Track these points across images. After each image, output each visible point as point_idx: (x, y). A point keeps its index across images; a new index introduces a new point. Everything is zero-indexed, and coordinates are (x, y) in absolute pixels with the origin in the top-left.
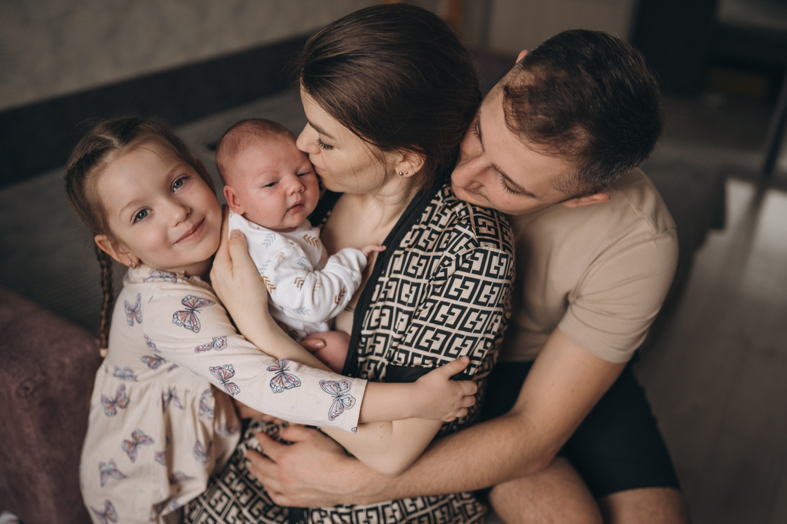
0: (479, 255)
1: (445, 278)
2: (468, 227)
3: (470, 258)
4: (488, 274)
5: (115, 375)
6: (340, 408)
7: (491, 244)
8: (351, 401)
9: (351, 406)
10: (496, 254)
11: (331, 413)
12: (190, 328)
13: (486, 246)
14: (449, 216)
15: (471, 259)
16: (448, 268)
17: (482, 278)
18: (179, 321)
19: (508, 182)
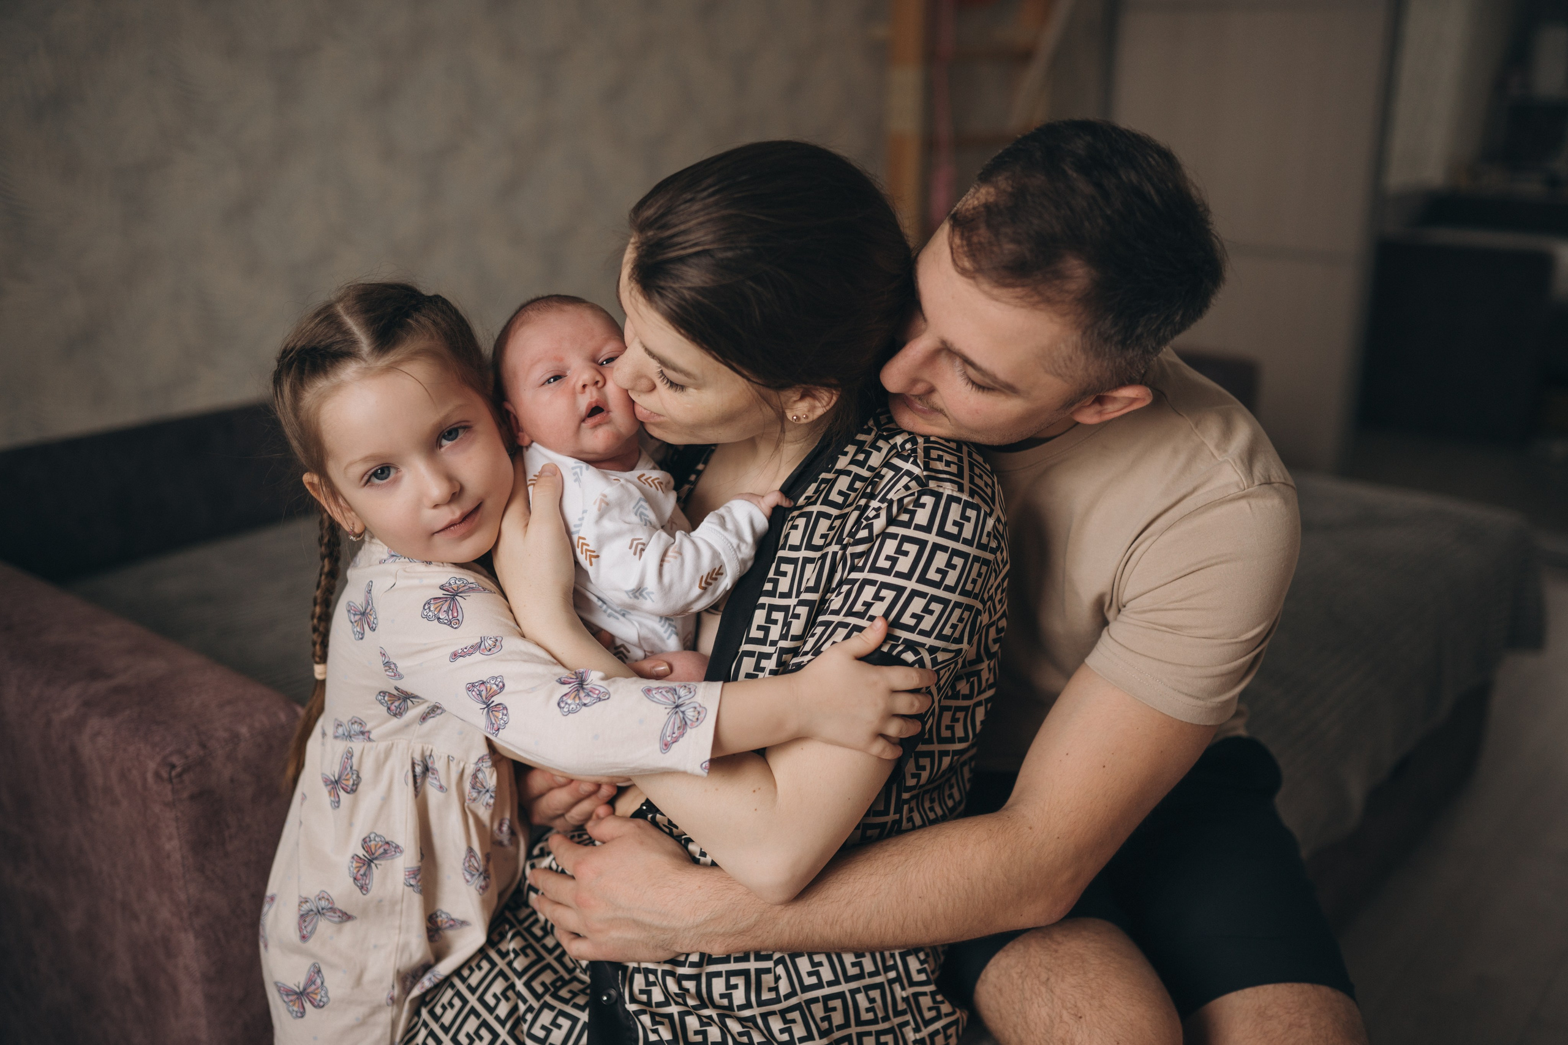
0: (928, 500)
1: (870, 539)
2: (912, 459)
3: (912, 505)
4: (941, 533)
5: (336, 737)
6: (679, 727)
7: (948, 485)
8: (699, 713)
9: (699, 721)
10: (958, 500)
11: (665, 738)
12: (446, 621)
13: (938, 486)
14: (884, 451)
15: (913, 507)
16: (875, 521)
17: (932, 538)
18: (430, 613)
19: (971, 371)
